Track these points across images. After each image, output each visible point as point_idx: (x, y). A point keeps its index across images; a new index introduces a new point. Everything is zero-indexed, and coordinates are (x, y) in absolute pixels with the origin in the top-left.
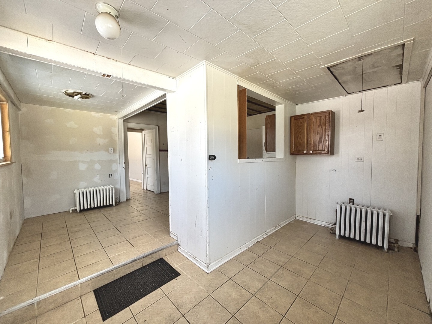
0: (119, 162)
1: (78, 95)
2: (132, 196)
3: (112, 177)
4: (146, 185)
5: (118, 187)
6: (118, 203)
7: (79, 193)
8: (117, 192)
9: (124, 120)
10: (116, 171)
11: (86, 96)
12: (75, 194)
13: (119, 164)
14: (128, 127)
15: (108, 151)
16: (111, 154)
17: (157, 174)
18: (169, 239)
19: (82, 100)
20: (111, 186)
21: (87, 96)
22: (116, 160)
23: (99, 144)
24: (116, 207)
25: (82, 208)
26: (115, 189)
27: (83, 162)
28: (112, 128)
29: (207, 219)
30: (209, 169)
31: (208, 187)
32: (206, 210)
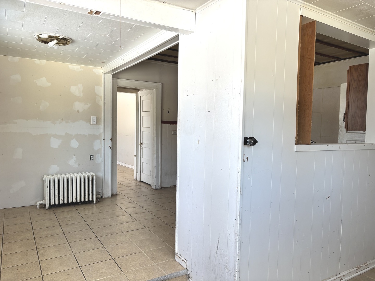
0: (103, 138)
1: (54, 40)
2: (120, 190)
3: (93, 160)
4: (140, 174)
5: (101, 174)
6: (100, 199)
7: (50, 181)
8: (100, 182)
9: (113, 75)
10: (99, 151)
11: (64, 41)
12: (43, 182)
13: (103, 141)
14: (117, 85)
15: (89, 121)
16: (93, 125)
17: (157, 158)
18: (174, 265)
19: (58, 48)
20: (92, 174)
21: (66, 42)
22: (100, 134)
23: (78, 111)
24: (98, 205)
25: (52, 203)
26: (98, 178)
27: (56, 136)
28: (96, 87)
29: (238, 242)
30: (245, 159)
31: (241, 189)
32: (237, 228)
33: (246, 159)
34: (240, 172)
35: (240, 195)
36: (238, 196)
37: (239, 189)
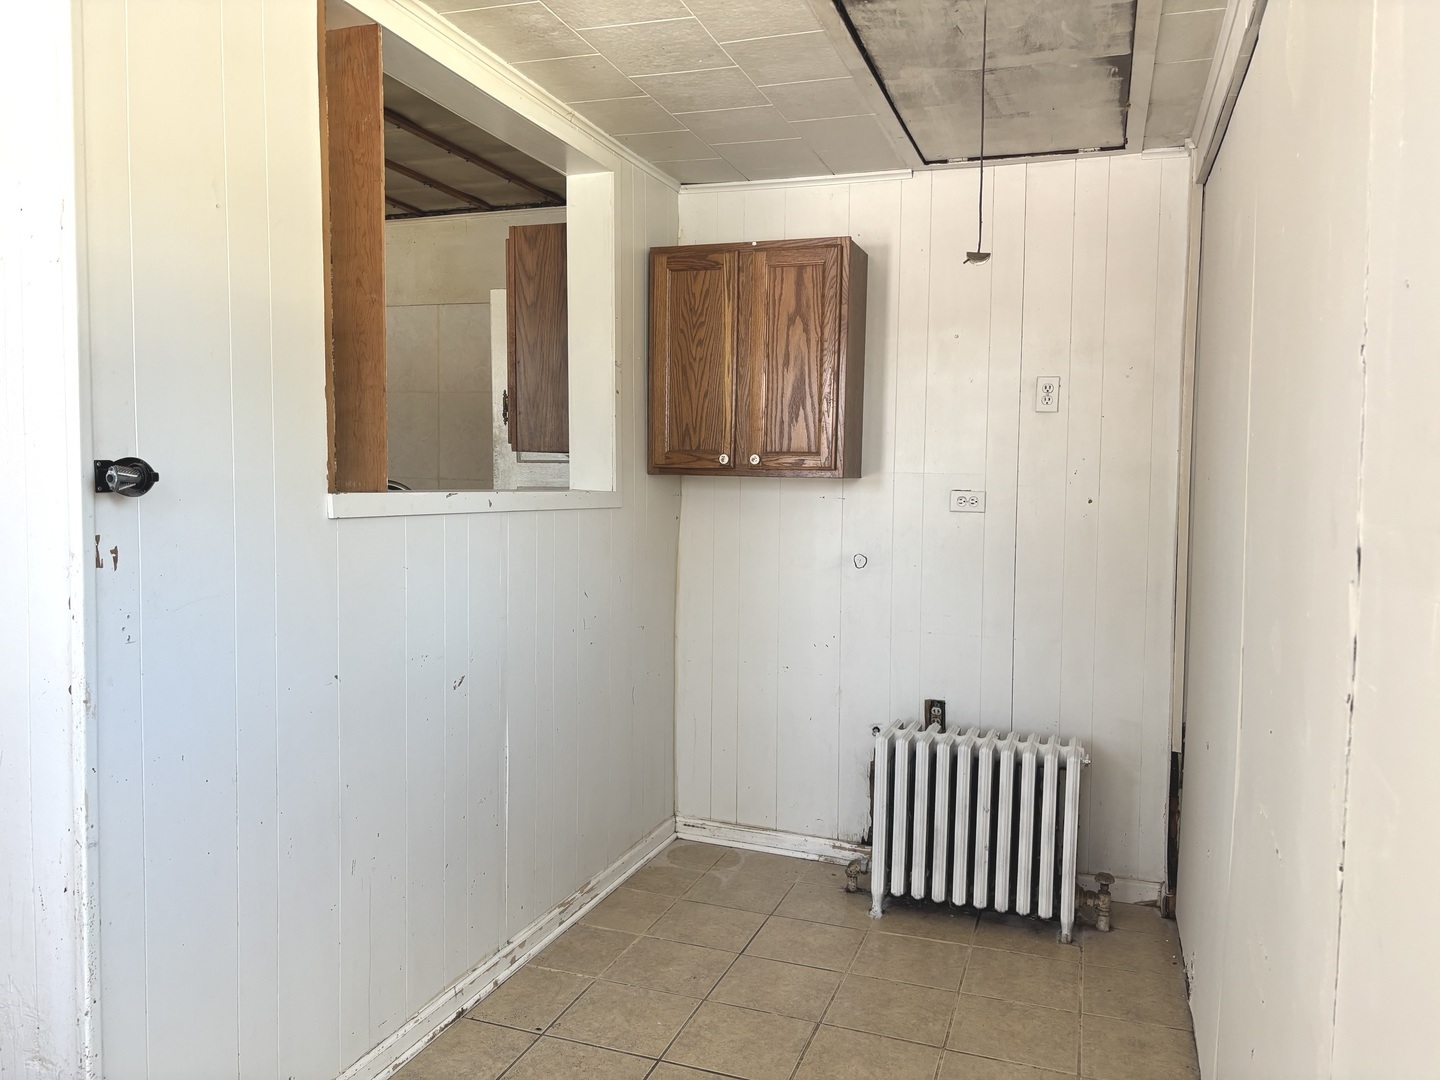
29: (86, 930)
30: (101, 558)
31: (88, 693)
32: (77, 864)
33: (107, 558)
34: (80, 618)
35: (87, 718)
36: (75, 725)
37: (80, 693)
